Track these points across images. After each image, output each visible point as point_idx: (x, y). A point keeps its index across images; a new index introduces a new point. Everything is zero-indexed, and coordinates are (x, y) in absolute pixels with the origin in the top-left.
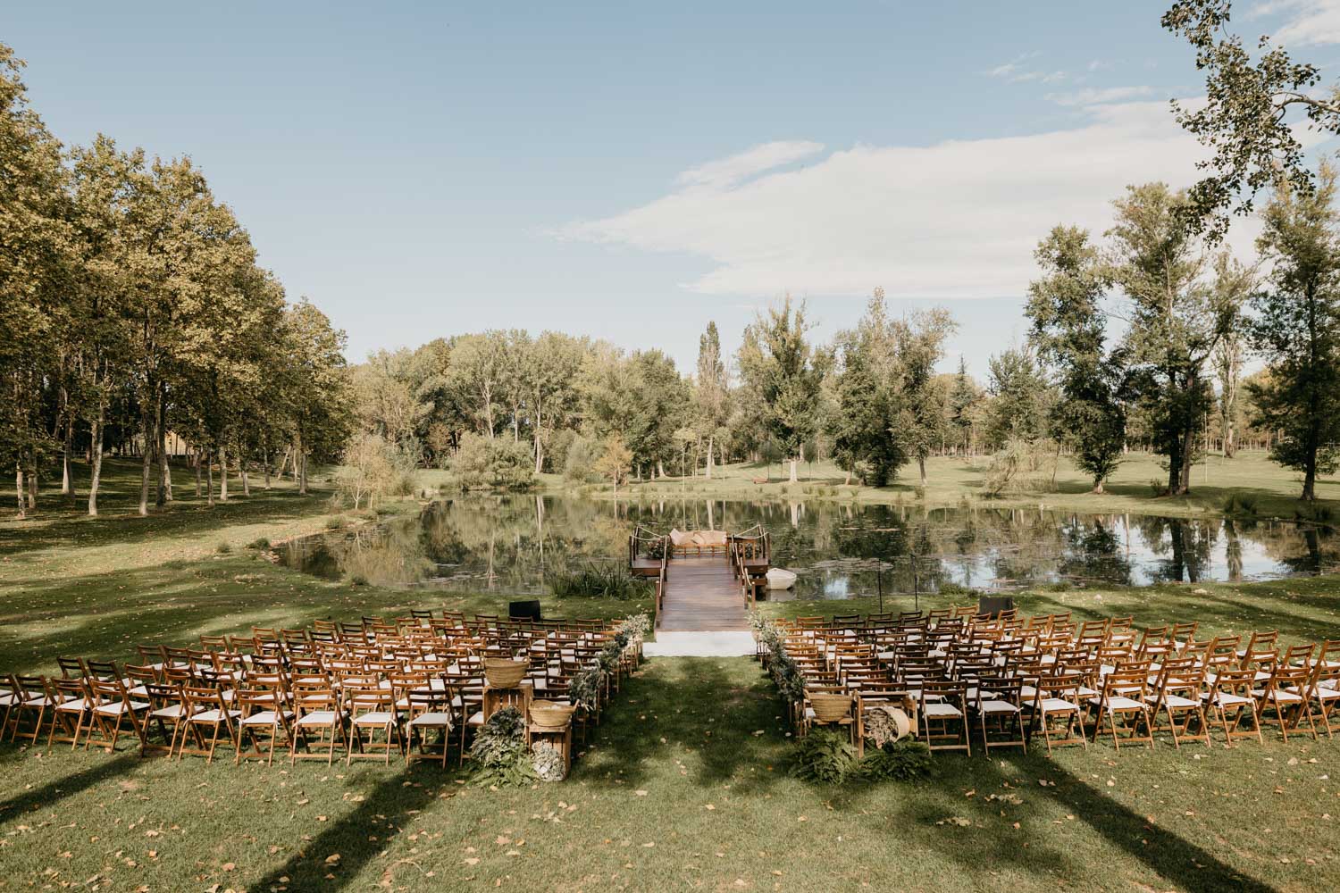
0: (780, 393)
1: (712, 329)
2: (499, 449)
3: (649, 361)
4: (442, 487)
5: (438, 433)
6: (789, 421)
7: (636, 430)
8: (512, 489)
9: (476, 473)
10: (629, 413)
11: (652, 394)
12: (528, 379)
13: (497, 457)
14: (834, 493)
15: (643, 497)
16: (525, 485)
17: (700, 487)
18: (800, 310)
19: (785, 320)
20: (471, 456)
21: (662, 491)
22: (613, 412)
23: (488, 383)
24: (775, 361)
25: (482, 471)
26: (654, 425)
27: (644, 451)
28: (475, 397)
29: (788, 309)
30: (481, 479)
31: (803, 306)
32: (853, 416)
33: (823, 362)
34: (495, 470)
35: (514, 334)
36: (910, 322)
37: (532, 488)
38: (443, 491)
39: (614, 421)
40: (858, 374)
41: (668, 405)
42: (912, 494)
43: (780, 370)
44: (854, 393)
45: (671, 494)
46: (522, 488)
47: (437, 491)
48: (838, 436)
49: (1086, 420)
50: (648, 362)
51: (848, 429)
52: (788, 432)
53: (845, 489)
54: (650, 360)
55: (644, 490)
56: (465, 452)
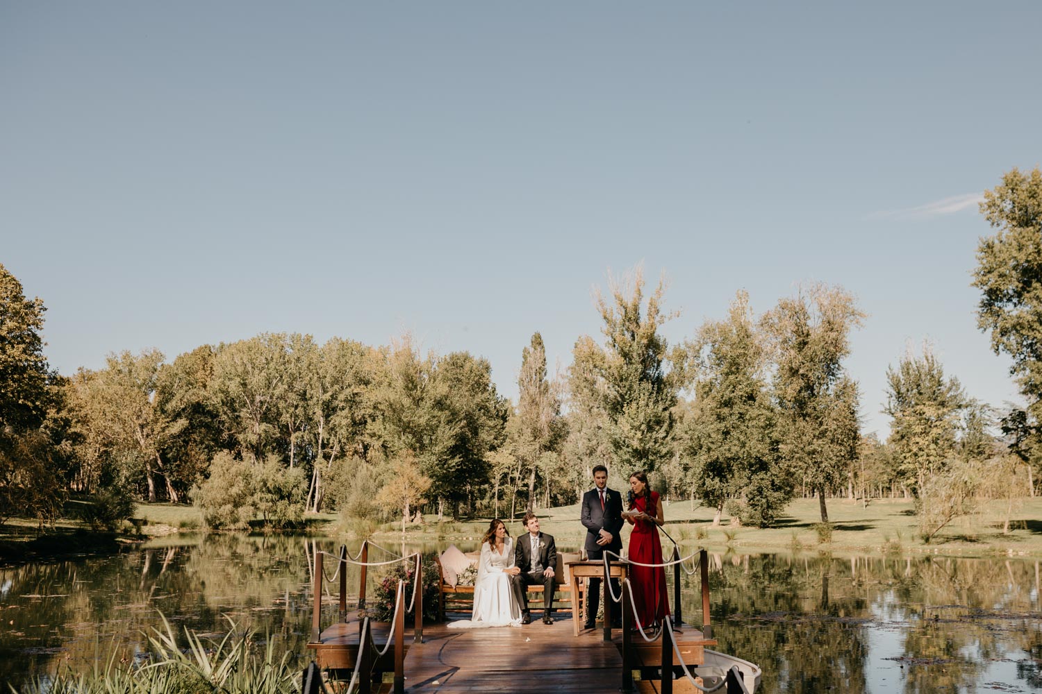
0: (627, 403)
1: (538, 341)
2: (261, 478)
3: (457, 363)
4: (183, 525)
7: (436, 450)
8: (276, 530)
9: (229, 507)
13: (258, 487)
14: (701, 536)
16: (294, 525)
18: (654, 296)
19: (635, 309)
20: (223, 485)
25: (237, 505)
29: (639, 294)
30: (235, 516)
31: (658, 293)
33: (685, 361)
34: (253, 505)
35: (296, 338)
36: (808, 301)
38: (184, 530)
40: (732, 378)
41: (479, 420)
42: (814, 537)
44: (726, 404)
46: (289, 529)
47: (175, 530)
48: (707, 459)
50: (455, 364)
51: (719, 450)
52: (636, 454)
53: (715, 532)
54: (459, 362)
56: (216, 481)
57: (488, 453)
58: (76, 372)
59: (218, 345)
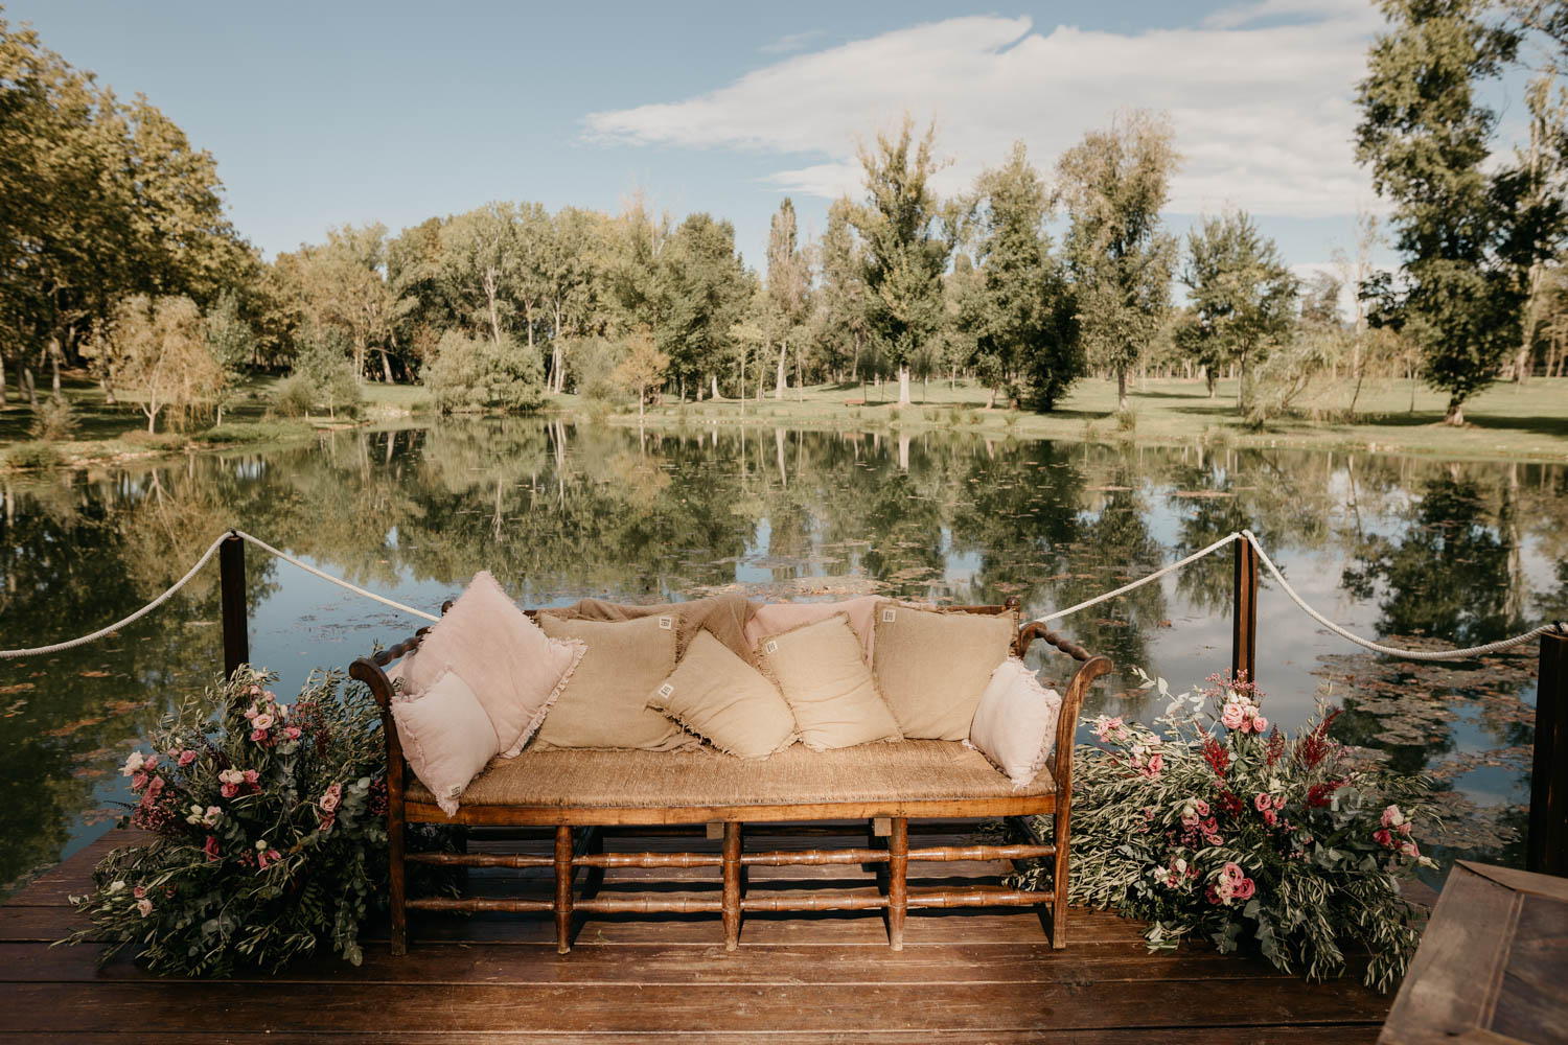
0: (890, 269)
1: (787, 205)
2: (493, 357)
3: (696, 226)
4: (415, 408)
5: (425, 339)
6: (903, 311)
7: (674, 323)
8: (512, 412)
9: (461, 389)
10: (665, 297)
11: (699, 273)
12: (542, 269)
13: (491, 367)
14: (975, 420)
15: (682, 422)
16: (530, 406)
17: (767, 410)
18: (925, 141)
19: (901, 156)
20: (454, 364)
21: (711, 417)
22: (641, 298)
23: (492, 273)
24: (882, 217)
25: (470, 386)
26: (701, 320)
27: (687, 357)
28: (474, 292)
29: (907, 138)
30: (468, 398)
31: (930, 135)
32: (1003, 303)
33: (959, 218)
34: (487, 385)
35: (526, 207)
37: (540, 411)
38: (416, 413)
39: (643, 310)
40: (1014, 237)
41: (722, 290)
42: (1112, 423)
43: (890, 232)
44: (1007, 267)
45: (724, 418)
46: (525, 410)
47: (407, 413)
48: (982, 333)
49: (1452, 294)
50: (694, 227)
51: (997, 322)
52: (899, 327)
54: (698, 225)
55: (683, 413)
56: (445, 360)
57: (733, 327)
58: (299, 248)
59: (446, 218)
